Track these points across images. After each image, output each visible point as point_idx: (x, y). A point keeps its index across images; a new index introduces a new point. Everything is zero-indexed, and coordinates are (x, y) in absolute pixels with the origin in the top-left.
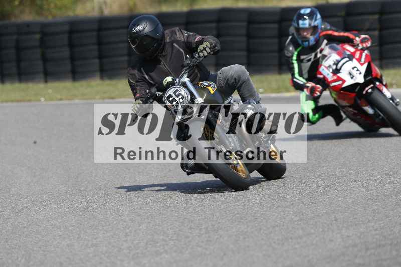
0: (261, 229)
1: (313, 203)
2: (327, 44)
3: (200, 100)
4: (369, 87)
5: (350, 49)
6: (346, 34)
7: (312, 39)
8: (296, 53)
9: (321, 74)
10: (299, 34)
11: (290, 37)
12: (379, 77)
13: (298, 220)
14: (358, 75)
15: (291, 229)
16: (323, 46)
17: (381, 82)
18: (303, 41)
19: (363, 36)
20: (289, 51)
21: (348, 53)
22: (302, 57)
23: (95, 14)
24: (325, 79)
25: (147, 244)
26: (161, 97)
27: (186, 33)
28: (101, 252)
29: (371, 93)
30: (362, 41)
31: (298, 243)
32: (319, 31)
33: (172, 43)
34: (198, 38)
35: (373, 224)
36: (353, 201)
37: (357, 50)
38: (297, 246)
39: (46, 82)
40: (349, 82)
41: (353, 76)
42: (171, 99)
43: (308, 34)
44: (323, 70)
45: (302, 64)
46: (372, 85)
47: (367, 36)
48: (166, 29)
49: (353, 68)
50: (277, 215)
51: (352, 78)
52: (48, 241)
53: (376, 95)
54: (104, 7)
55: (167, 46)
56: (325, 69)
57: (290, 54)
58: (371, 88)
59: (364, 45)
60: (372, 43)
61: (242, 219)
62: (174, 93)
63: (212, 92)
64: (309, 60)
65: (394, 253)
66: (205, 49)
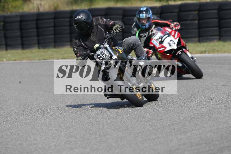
0: (131, 135)
1: (160, 119)
2: (155, 27)
3: (115, 57)
4: (180, 51)
5: (168, 30)
6: (166, 22)
7: (147, 25)
8: (138, 32)
9: (152, 44)
10: (140, 21)
11: (135, 23)
12: (185, 46)
13: (152, 130)
14: (174, 44)
15: (148, 134)
16: (153, 28)
17: (186, 49)
18: (142, 26)
19: (175, 23)
20: (134, 31)
21: (168, 32)
22: (141, 34)
23: (35, 11)
24: (154, 46)
25: (65, 143)
26: (93, 55)
27: (104, 20)
28: (39, 148)
29: (181, 55)
30: (175, 26)
31: (152, 143)
32: (151, 20)
33: (97, 25)
34: (112, 22)
35: (195, 132)
36: (183, 119)
37: (172, 31)
38: (152, 144)
39: (7, 50)
40: (168, 48)
41: (171, 45)
42: (99, 56)
43: (145, 21)
44: (154, 41)
45: (141, 38)
46: (181, 50)
47: (177, 23)
48: (94, 18)
49: (171, 41)
50: (140, 126)
51: (170, 46)
52: (8, 142)
53: (183, 56)
54: (40, 6)
55: (94, 27)
56: (155, 41)
57: (135, 33)
58: (181, 52)
59: (176, 28)
60: (181, 27)
61: (120, 129)
62: (101, 53)
63: (121, 52)
64: (145, 36)
65: (207, 148)
66: (117, 28)
